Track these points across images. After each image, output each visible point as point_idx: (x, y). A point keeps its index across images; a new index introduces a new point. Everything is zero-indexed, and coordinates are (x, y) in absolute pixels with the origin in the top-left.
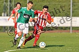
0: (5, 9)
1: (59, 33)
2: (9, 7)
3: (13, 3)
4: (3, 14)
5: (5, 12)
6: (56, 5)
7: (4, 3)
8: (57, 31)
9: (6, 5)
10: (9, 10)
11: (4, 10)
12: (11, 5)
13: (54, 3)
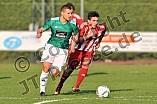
0: (35, 16)
1: (147, 65)
2: (43, 12)
3: (52, 4)
4: (31, 26)
5: (35, 23)
6: (138, 7)
7: (34, 3)
8: (142, 61)
9: (38, 8)
10: (43, 18)
11: (33, 18)
12: (48, 8)
13: (135, 4)
